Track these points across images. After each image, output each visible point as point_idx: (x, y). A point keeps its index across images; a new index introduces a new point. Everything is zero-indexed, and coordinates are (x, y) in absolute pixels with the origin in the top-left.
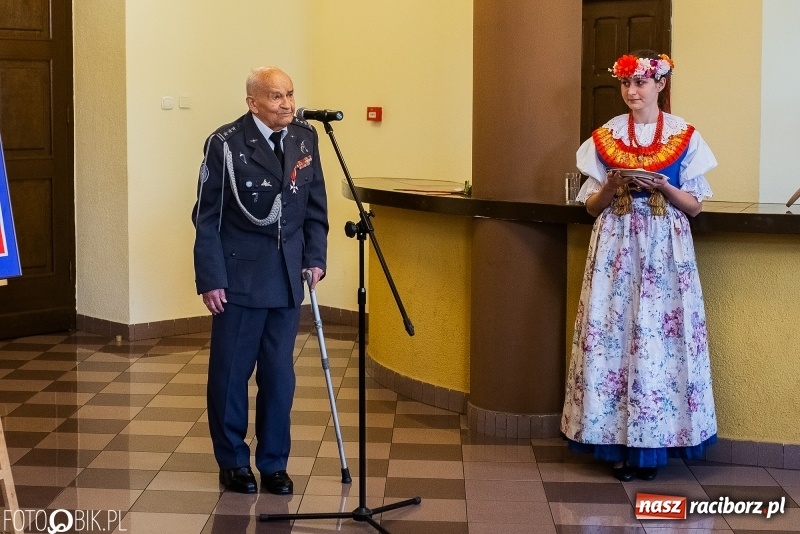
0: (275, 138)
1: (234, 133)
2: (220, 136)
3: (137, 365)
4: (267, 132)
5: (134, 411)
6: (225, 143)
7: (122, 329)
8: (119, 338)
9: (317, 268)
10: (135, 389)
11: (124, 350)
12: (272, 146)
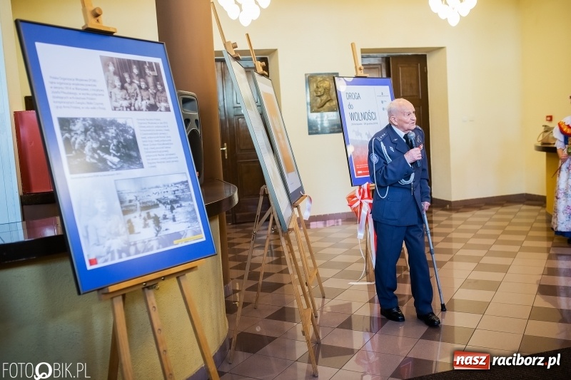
0: (406, 137)
1: (385, 137)
2: (378, 138)
3: (455, 215)
4: (401, 134)
5: (453, 229)
6: (382, 143)
7: (449, 202)
8: (448, 206)
9: (426, 202)
10: (454, 222)
11: (450, 210)
12: (405, 141)
